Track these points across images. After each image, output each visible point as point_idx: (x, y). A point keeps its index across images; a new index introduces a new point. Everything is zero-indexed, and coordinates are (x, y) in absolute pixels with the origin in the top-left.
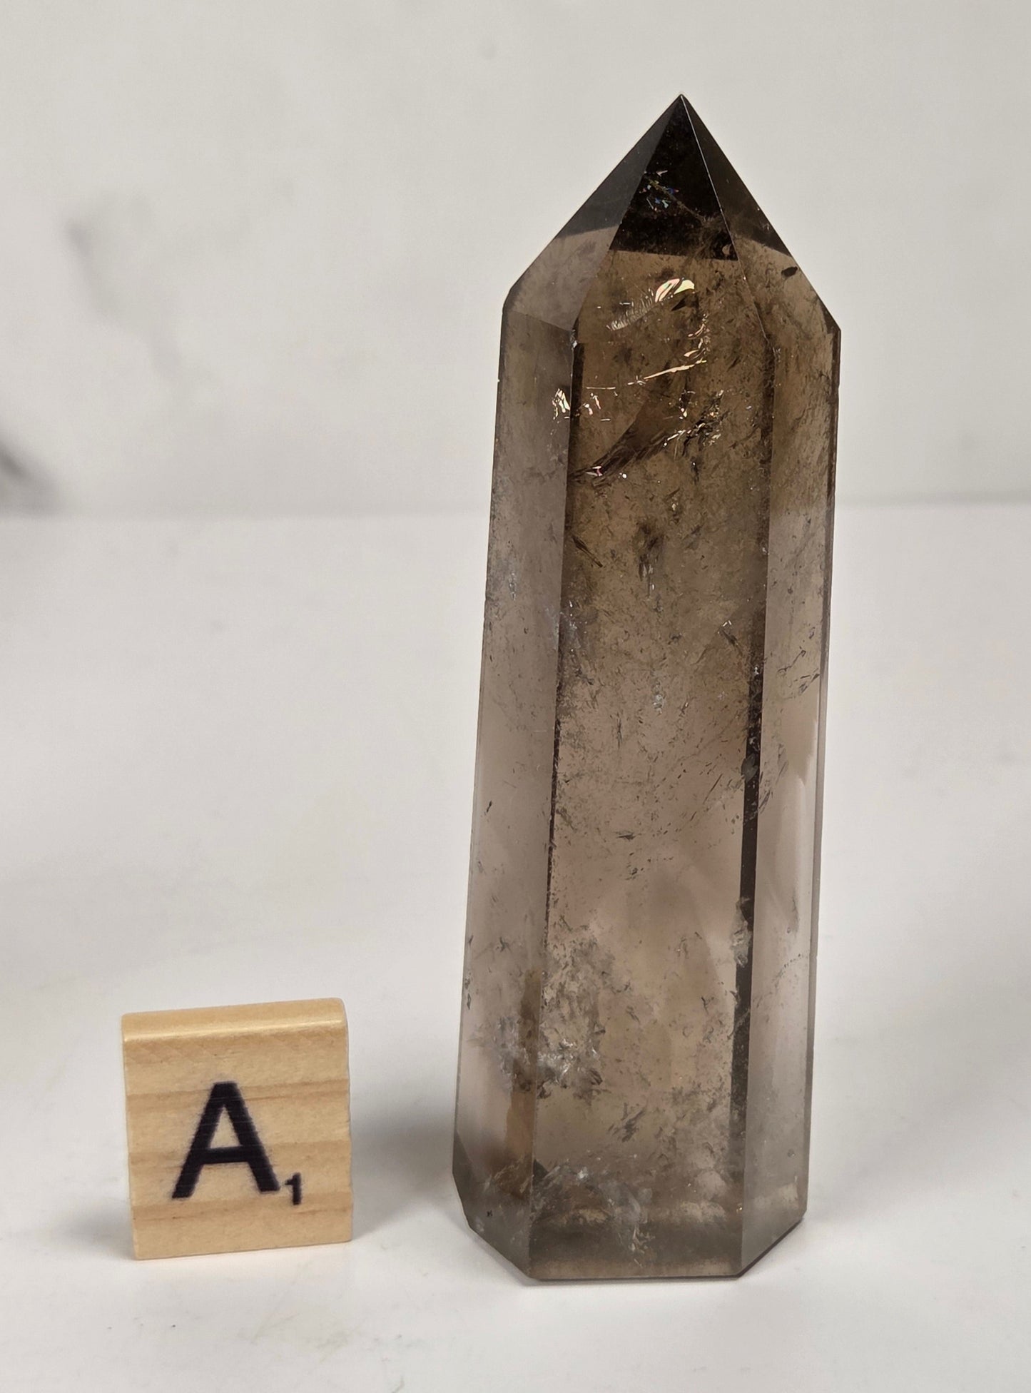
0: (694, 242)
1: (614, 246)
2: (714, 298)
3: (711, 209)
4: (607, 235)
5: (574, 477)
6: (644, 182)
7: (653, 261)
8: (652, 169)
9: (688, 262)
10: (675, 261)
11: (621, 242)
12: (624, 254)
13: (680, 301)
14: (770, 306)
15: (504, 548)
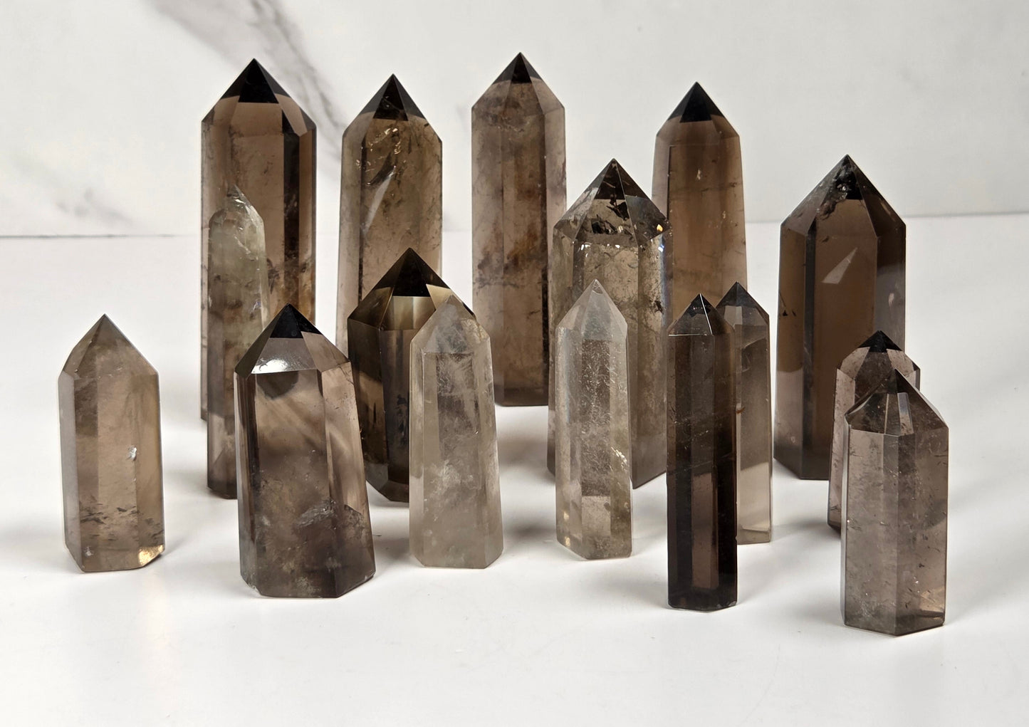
0: (397, 117)
1: (374, 117)
2: (404, 133)
3: (402, 108)
4: (373, 113)
5: (363, 187)
6: (382, 99)
7: (387, 122)
8: (384, 96)
9: (397, 122)
10: (393, 122)
11: (376, 116)
12: (379, 120)
13: (393, 135)
14: (420, 135)
15: (344, 208)
